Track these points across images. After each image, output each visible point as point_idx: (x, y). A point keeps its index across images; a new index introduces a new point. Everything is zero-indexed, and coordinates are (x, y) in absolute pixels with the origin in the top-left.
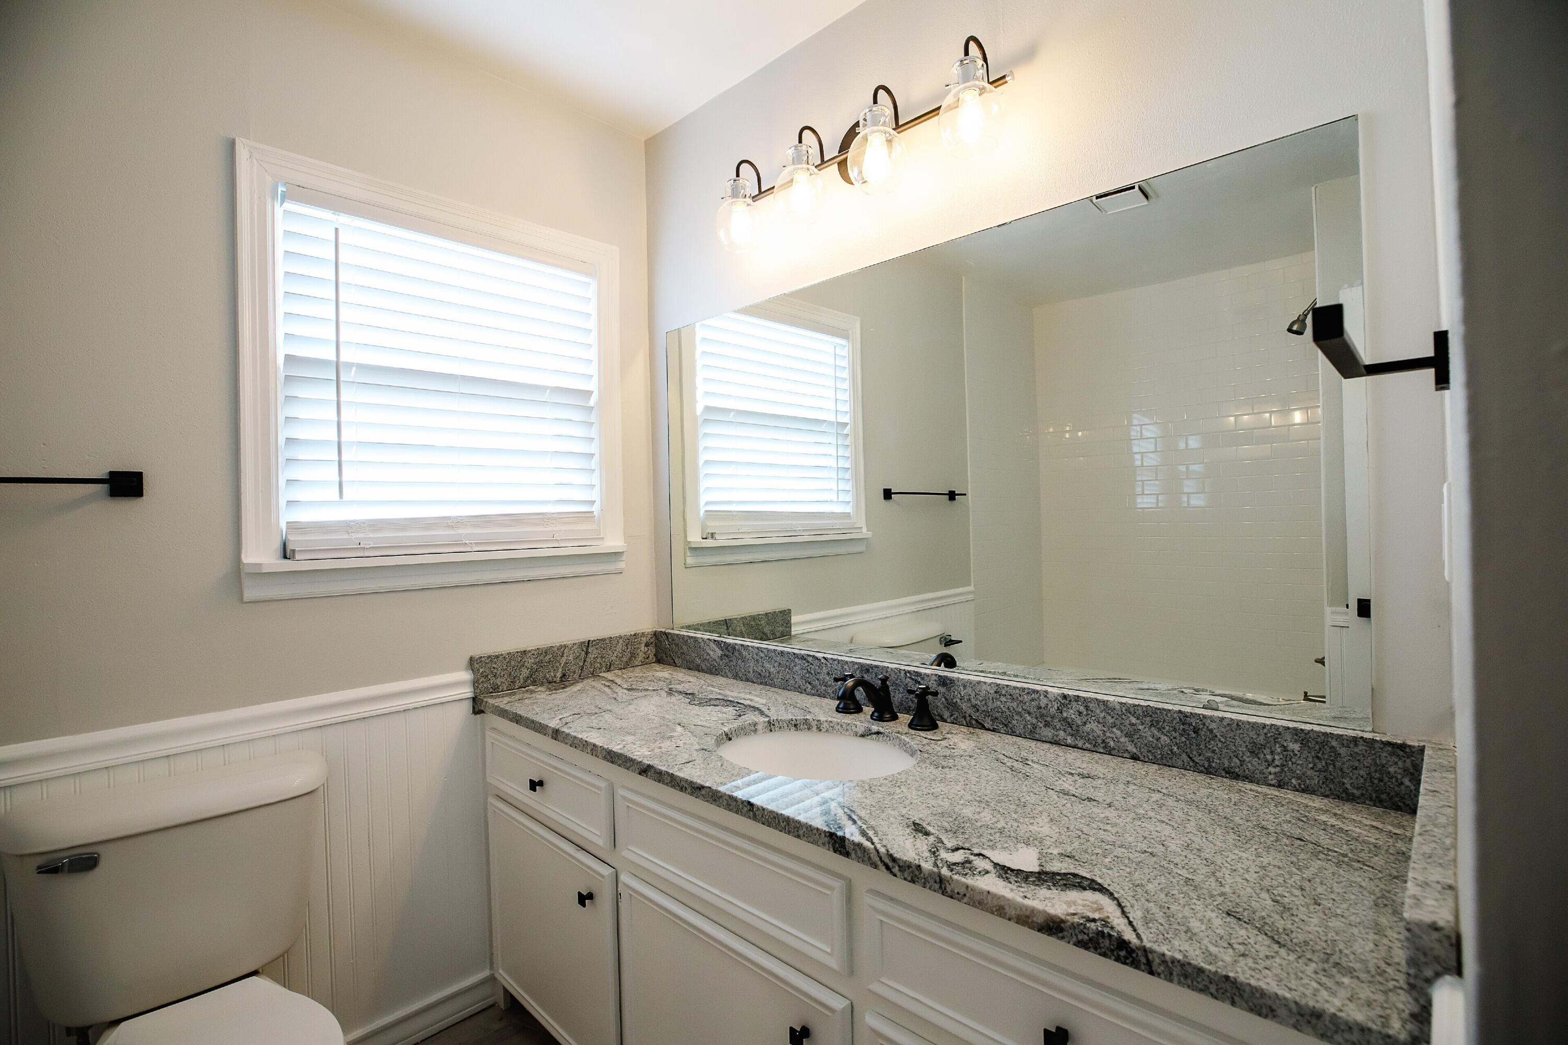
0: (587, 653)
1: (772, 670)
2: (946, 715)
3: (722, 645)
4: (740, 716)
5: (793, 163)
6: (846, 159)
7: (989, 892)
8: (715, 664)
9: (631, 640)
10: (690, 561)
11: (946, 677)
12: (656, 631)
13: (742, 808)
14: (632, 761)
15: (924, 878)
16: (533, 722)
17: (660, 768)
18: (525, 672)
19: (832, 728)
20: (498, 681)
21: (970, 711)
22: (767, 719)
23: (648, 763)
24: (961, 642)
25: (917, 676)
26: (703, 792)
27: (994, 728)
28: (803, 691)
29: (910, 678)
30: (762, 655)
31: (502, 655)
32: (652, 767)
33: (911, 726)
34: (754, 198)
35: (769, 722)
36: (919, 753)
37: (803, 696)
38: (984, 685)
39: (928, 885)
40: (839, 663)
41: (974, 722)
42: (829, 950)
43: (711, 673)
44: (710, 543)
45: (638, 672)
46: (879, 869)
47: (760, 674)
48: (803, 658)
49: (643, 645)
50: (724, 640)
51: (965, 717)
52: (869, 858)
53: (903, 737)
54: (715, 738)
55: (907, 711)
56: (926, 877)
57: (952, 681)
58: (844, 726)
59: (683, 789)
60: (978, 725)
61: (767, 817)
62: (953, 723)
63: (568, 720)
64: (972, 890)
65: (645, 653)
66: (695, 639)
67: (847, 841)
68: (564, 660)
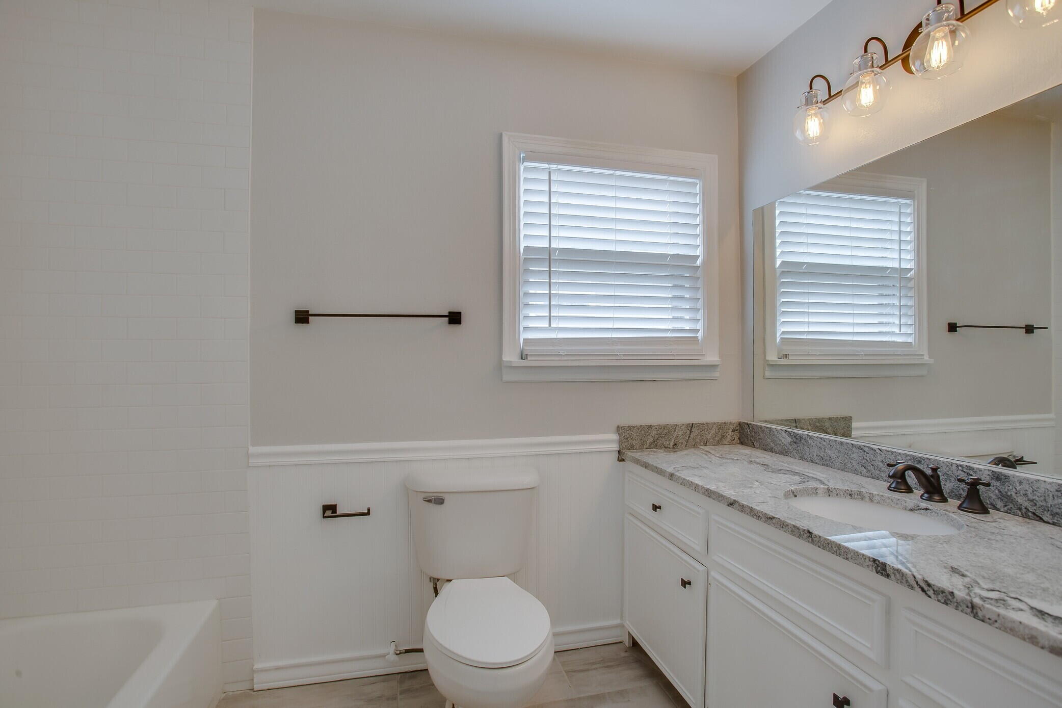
0: (691, 431)
1: (832, 455)
2: (999, 504)
3: (792, 435)
4: (804, 482)
5: (860, 70)
6: (908, 56)
7: (1020, 623)
8: (786, 448)
9: (722, 426)
10: (767, 374)
11: (1001, 473)
12: (740, 422)
13: (803, 535)
14: (722, 496)
15: (957, 603)
16: (656, 468)
17: (743, 502)
18: (650, 440)
19: (882, 501)
20: (634, 443)
21: (1026, 504)
22: (827, 487)
23: (734, 499)
24: (1036, 463)
25: (970, 470)
26: (774, 521)
27: (1054, 522)
28: (859, 473)
29: (962, 471)
30: (824, 443)
31: (636, 426)
32: (738, 502)
33: (960, 507)
34: (825, 102)
35: (828, 489)
36: (966, 526)
37: (859, 477)
38: (1043, 483)
39: (960, 608)
40: (892, 454)
41: (1030, 514)
42: (869, 646)
43: (783, 454)
44: (784, 362)
45: (727, 448)
46: (915, 590)
47: (822, 458)
48: (860, 448)
49: (731, 430)
50: (794, 431)
51: (1020, 509)
52: (907, 581)
53: (951, 514)
54: (784, 492)
55: (958, 497)
56: (958, 601)
57: (1007, 477)
58: (894, 501)
59: (758, 518)
60: (1035, 517)
61: (822, 543)
62: (1007, 512)
63: (679, 469)
64: (1003, 618)
65: (732, 436)
66: (770, 429)
67: (887, 566)
68: (675, 435)
